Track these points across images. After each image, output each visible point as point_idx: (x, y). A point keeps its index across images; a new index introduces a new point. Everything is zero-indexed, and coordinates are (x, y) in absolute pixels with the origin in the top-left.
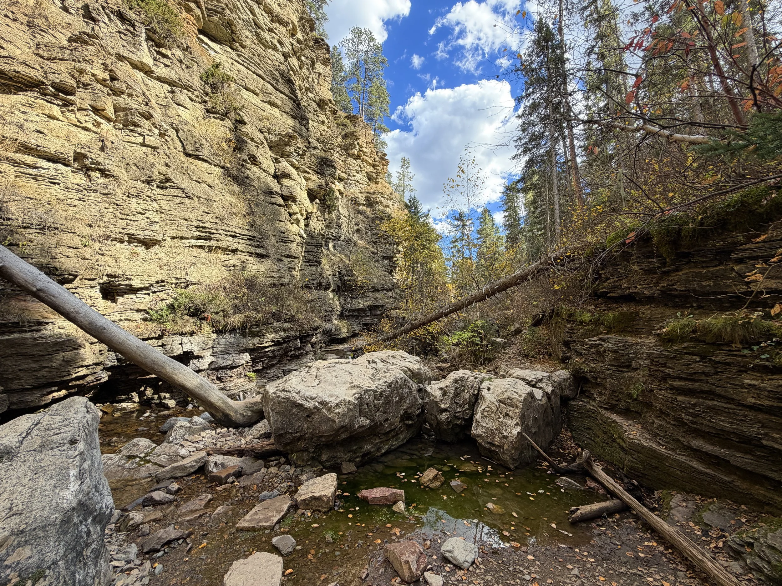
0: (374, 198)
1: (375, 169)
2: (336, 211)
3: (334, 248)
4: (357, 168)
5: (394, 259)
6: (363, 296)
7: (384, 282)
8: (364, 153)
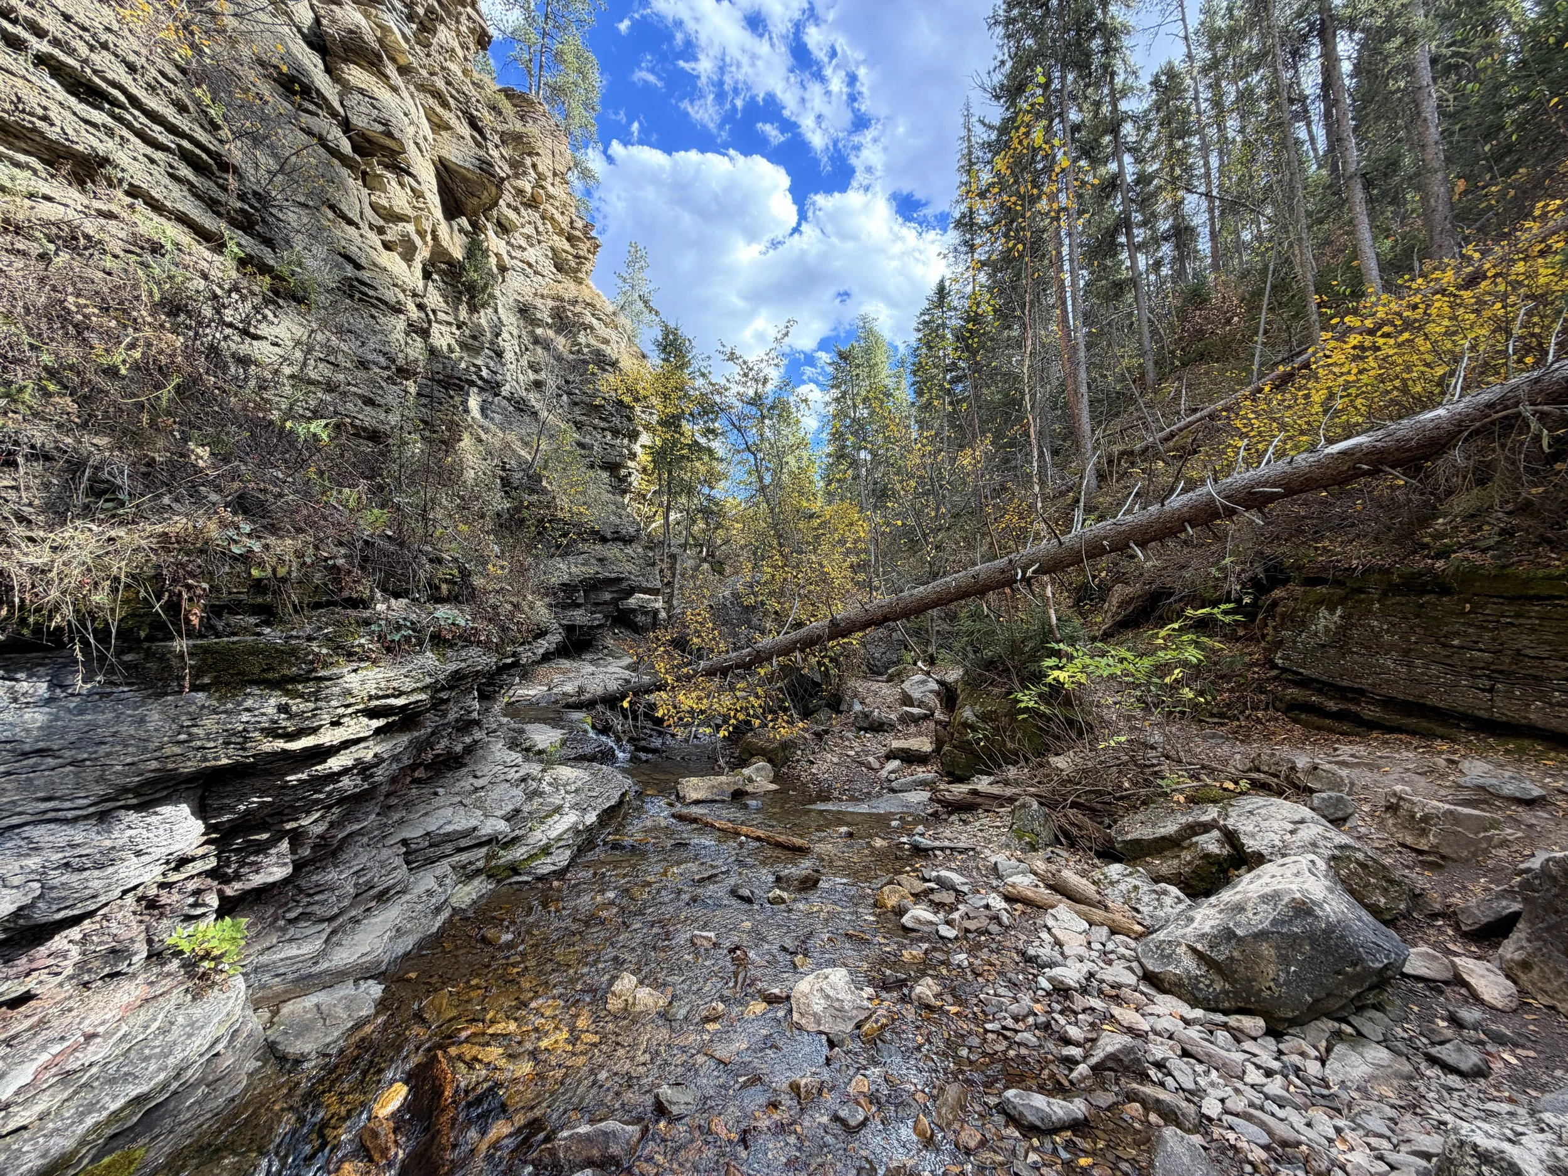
0: (575, 315)
1: (573, 246)
2: (490, 310)
3: (483, 410)
4: (529, 230)
5: (623, 472)
6: (565, 552)
7: (618, 521)
8: (550, 197)
